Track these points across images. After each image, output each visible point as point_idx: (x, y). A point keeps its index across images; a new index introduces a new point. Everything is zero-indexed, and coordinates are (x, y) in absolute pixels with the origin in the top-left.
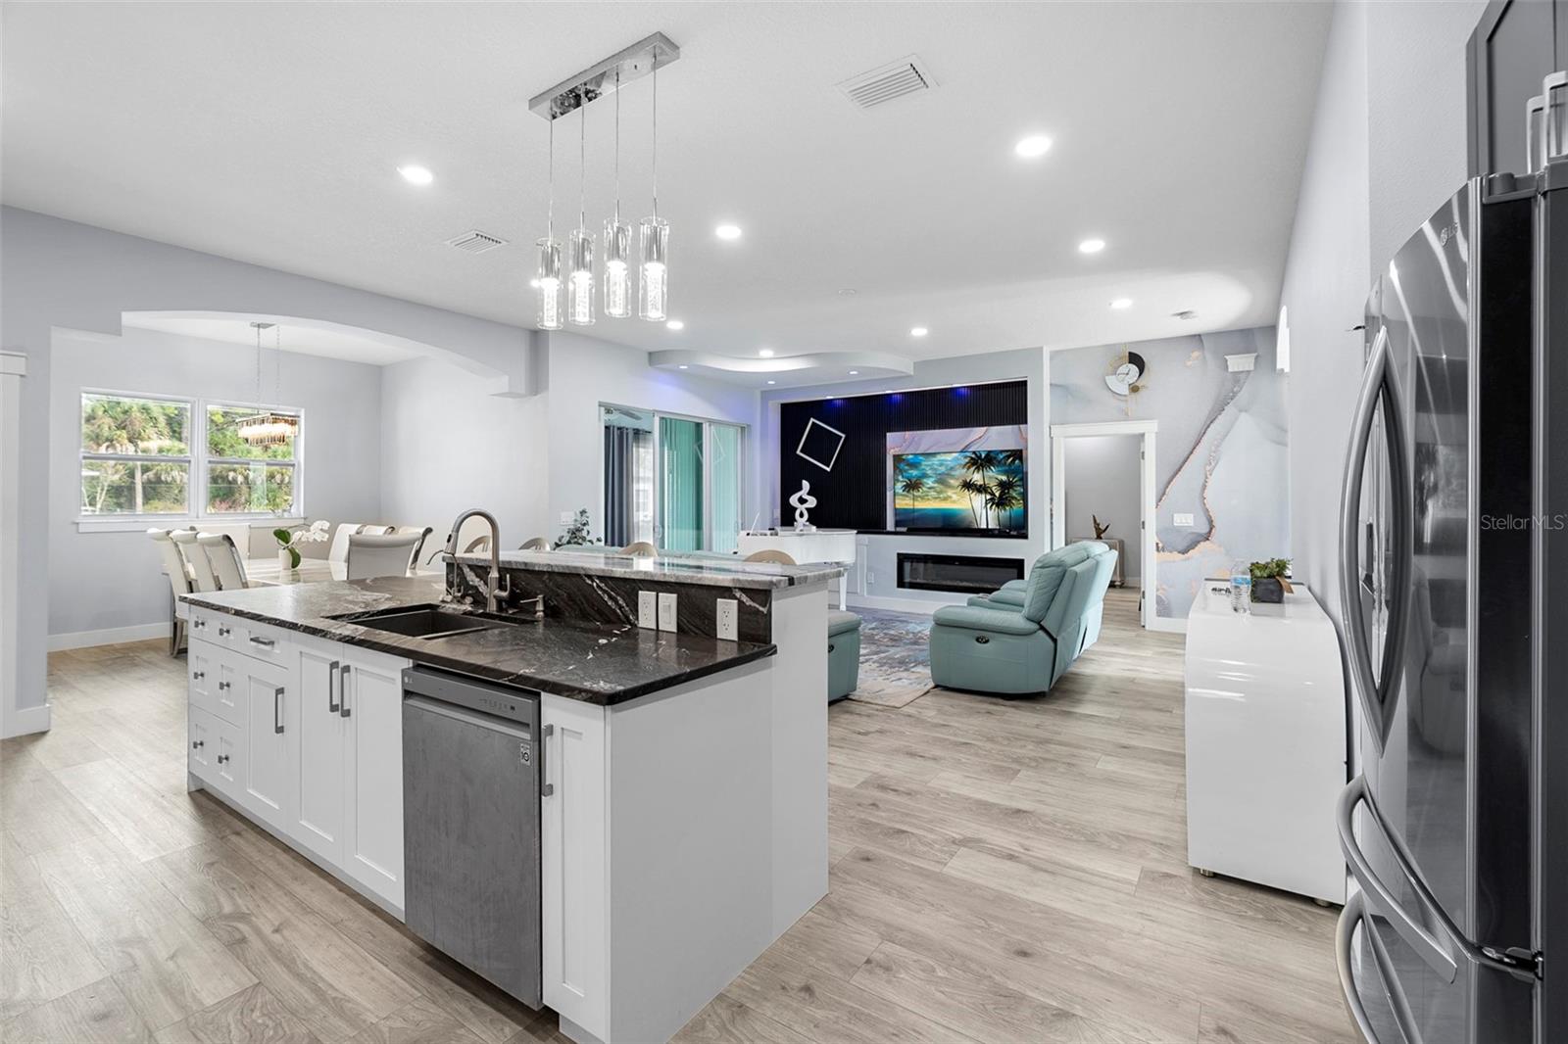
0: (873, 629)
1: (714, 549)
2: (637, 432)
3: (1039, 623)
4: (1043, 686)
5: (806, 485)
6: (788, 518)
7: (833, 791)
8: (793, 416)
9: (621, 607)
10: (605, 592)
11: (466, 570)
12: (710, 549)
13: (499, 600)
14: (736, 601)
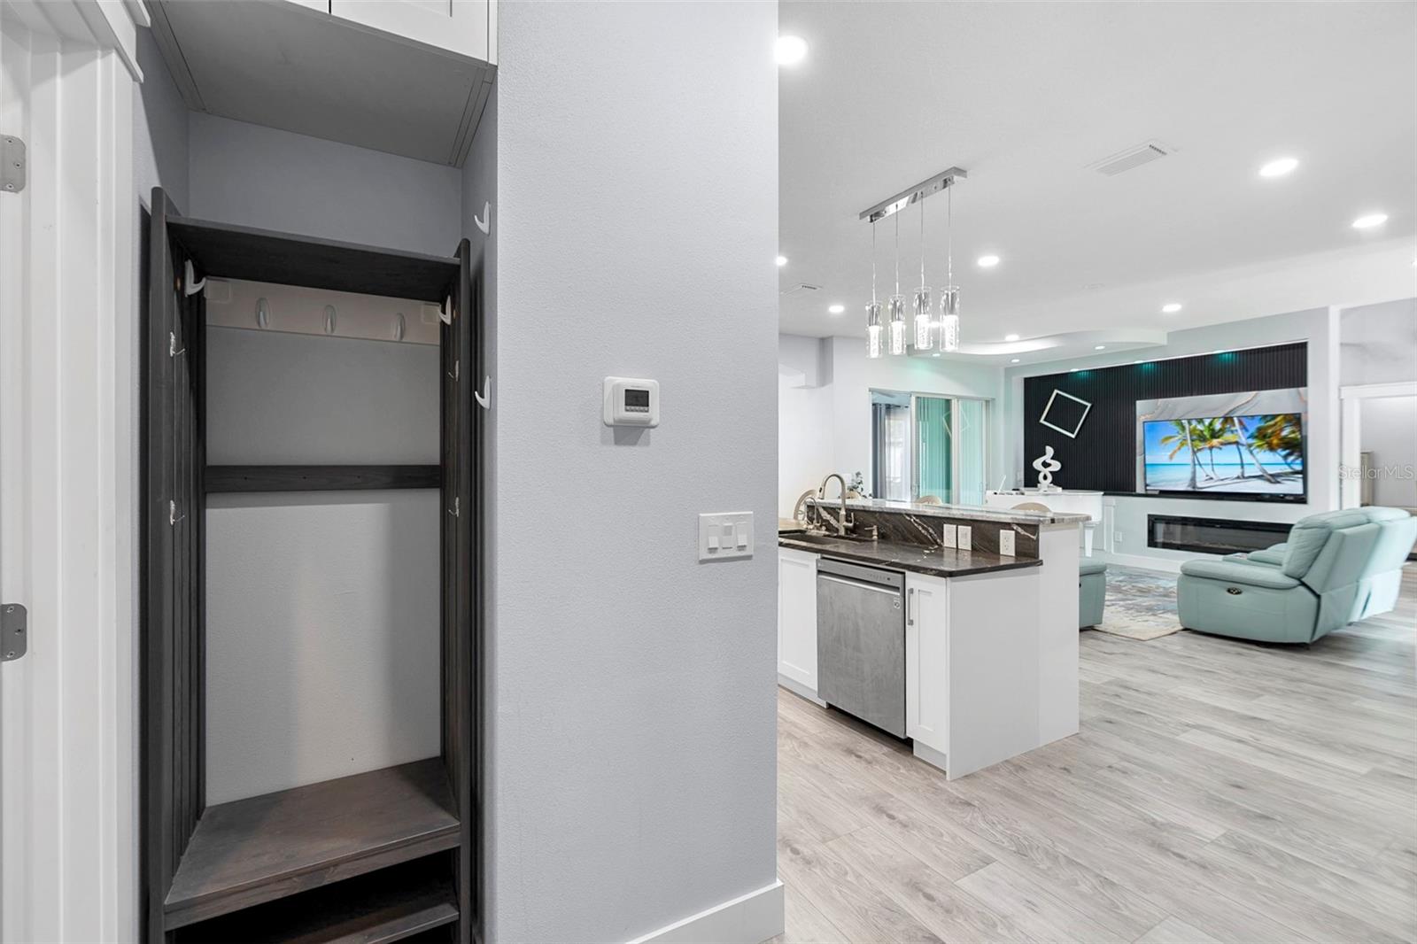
0: (1120, 581)
1: (962, 501)
2: (888, 407)
3: (1299, 579)
4: (1306, 638)
5: (1050, 451)
6: (1031, 479)
7: (1082, 683)
8: (1036, 389)
9: (931, 534)
10: (919, 524)
11: (821, 510)
12: (958, 503)
13: (847, 529)
14: (1013, 532)
